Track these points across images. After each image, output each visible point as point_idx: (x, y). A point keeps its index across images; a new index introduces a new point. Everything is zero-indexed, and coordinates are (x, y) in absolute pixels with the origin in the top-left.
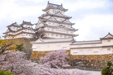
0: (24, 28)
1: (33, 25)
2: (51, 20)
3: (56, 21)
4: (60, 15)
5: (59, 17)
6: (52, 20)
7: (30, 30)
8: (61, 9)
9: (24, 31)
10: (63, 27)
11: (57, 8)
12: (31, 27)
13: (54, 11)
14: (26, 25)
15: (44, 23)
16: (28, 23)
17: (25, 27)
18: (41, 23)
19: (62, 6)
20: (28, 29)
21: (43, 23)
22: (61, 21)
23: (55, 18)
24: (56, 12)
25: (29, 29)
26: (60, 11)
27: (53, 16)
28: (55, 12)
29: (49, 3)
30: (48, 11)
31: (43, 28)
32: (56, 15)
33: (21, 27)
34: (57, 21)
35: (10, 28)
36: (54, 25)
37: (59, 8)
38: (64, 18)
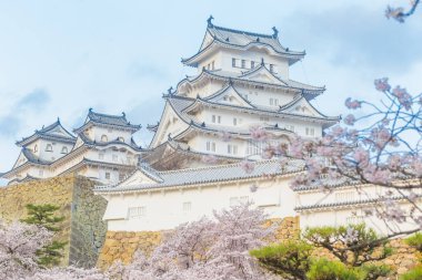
0: (91, 145)
1: (139, 127)
2: (223, 102)
3: (246, 105)
4: (266, 80)
5: (260, 87)
6: (228, 102)
7: (123, 150)
8: (270, 49)
9: (92, 156)
10: (282, 136)
11: (253, 50)
12: (126, 137)
13: (238, 63)
14: (105, 132)
15: (189, 119)
16: (111, 121)
17: (99, 140)
18: (175, 120)
19: (275, 36)
20: (115, 149)
21: (185, 116)
22: (275, 108)
23: (244, 92)
24: (248, 65)
25: (119, 147)
26: (268, 61)
27: (231, 83)
28: (243, 67)
29: (211, 26)
30: (209, 61)
31: (184, 141)
32: (247, 78)
33: (80, 140)
34: (255, 108)
35: (31, 147)
36: (238, 125)
37: (260, 47)
38: (288, 92)
